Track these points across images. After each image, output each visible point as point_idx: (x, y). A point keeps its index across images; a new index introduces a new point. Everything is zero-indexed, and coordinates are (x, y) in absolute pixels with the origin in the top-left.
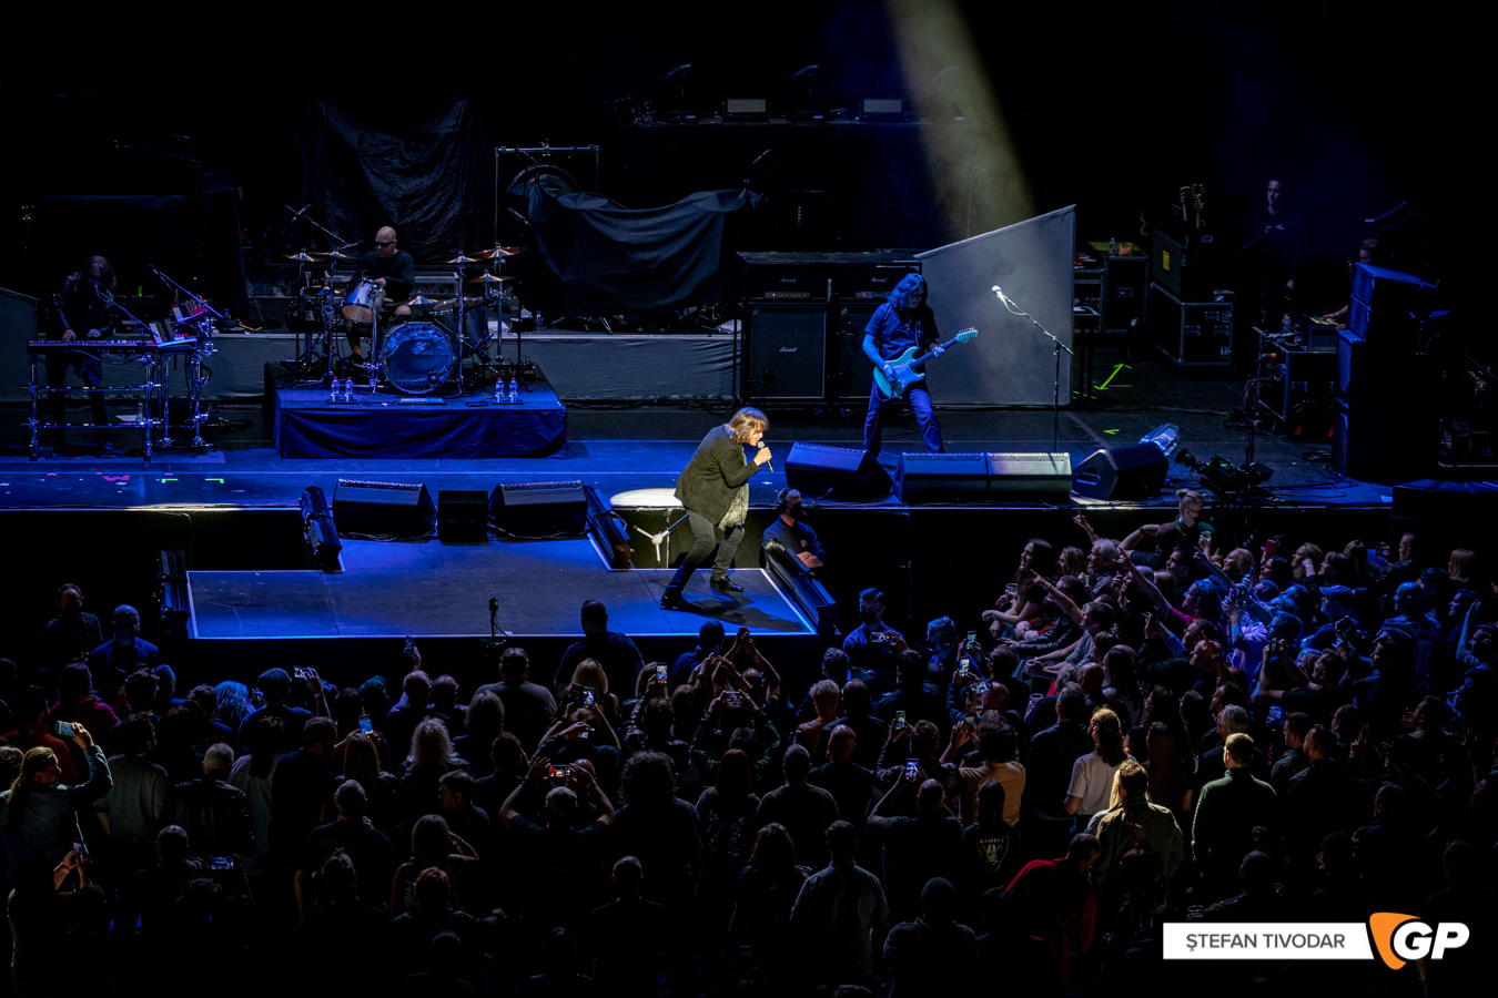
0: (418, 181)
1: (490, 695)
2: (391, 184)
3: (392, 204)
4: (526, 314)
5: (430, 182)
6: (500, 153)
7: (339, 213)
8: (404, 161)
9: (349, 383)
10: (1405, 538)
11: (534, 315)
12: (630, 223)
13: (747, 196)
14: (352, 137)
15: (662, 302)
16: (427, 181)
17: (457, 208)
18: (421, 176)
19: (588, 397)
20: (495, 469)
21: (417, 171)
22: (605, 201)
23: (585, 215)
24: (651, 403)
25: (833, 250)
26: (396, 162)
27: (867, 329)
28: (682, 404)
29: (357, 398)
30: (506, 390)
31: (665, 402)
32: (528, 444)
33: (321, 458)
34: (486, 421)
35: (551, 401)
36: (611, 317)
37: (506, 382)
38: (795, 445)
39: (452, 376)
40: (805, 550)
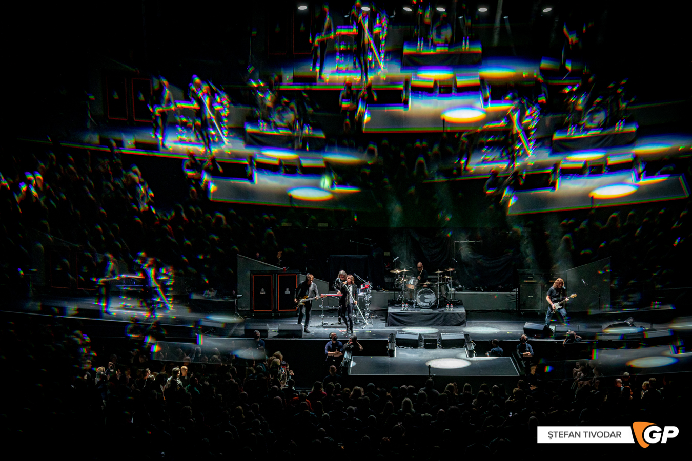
1: (423, 392)
2: (428, 251)
3: (429, 257)
4: (460, 286)
6: (455, 243)
9: (407, 305)
11: (463, 287)
12: (489, 262)
14: (417, 239)
15: (497, 283)
16: (439, 251)
18: (436, 249)
20: (445, 329)
24: (494, 311)
28: (502, 311)
29: (409, 309)
30: (450, 307)
31: (498, 311)
32: (455, 322)
33: (398, 326)
34: (443, 316)
35: (462, 311)
36: (483, 287)
37: (450, 305)
38: (526, 323)
39: (435, 304)
40: (528, 351)
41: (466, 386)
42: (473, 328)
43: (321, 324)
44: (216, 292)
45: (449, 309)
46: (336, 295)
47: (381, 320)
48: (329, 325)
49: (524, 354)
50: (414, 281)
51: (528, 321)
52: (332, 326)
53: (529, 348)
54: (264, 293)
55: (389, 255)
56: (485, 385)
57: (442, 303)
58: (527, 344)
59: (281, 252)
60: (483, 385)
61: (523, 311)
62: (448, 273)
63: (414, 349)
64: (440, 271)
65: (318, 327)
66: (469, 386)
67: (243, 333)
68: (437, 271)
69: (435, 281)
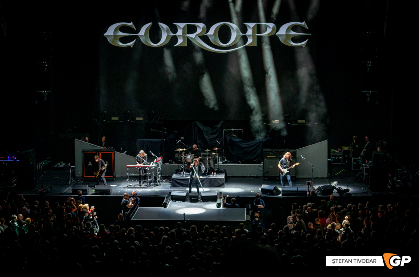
0: (214, 136)
1: (173, 231)
2: (209, 136)
3: (208, 140)
4: (226, 160)
5: (216, 136)
6: (224, 131)
7: (199, 142)
8: (211, 132)
9: (185, 173)
10: (367, 202)
11: (227, 160)
12: (244, 143)
13: (268, 138)
14: (202, 128)
15: (251, 158)
16: (215, 136)
17: (221, 141)
18: (214, 135)
19: (236, 176)
21: (213, 134)
22: (241, 139)
23: (237, 142)
24: (248, 177)
25: (281, 148)
26: (210, 133)
27: (279, 162)
28: (254, 177)
29: (187, 176)
30: (214, 174)
31: (251, 177)
32: (217, 184)
33: (179, 187)
34: (209, 180)
35: (222, 176)
36: (241, 161)
37: (214, 173)
38: (263, 185)
39: (205, 172)
40: (261, 204)
41: (206, 227)
42: (229, 188)
43: (127, 186)
44: (65, 164)
45: (214, 176)
46: (136, 166)
47: (169, 183)
48: (132, 186)
49: (258, 206)
50: (191, 157)
51: (265, 183)
52: (135, 187)
53: (262, 202)
54: (91, 165)
55: (184, 139)
56: (218, 227)
57: (209, 171)
58: (261, 199)
59: (105, 137)
60: (217, 226)
61: (266, 177)
62: (215, 151)
63: (183, 203)
64: (208, 149)
65: (124, 188)
66: (207, 227)
67: (71, 192)
68: (206, 150)
69: (205, 156)
